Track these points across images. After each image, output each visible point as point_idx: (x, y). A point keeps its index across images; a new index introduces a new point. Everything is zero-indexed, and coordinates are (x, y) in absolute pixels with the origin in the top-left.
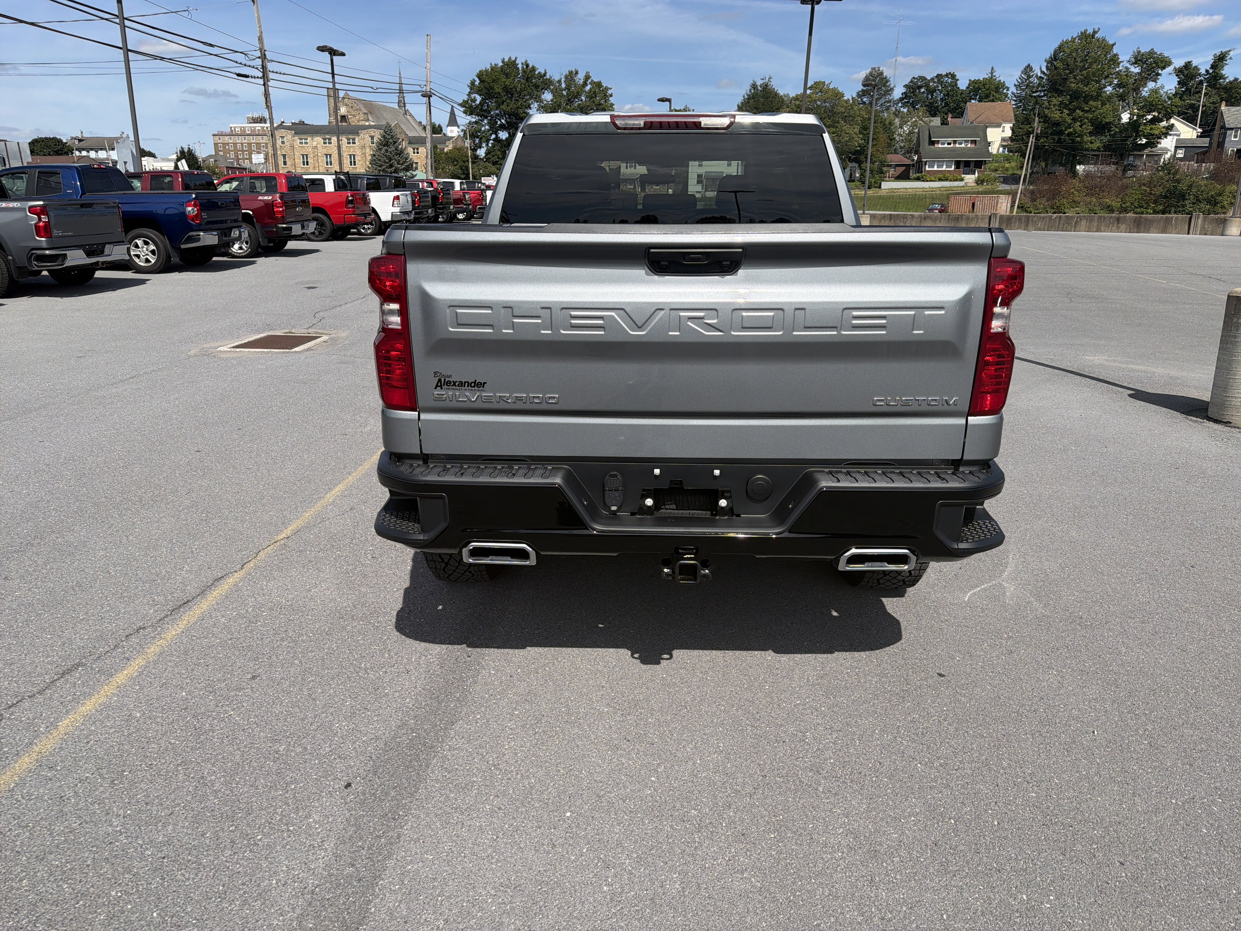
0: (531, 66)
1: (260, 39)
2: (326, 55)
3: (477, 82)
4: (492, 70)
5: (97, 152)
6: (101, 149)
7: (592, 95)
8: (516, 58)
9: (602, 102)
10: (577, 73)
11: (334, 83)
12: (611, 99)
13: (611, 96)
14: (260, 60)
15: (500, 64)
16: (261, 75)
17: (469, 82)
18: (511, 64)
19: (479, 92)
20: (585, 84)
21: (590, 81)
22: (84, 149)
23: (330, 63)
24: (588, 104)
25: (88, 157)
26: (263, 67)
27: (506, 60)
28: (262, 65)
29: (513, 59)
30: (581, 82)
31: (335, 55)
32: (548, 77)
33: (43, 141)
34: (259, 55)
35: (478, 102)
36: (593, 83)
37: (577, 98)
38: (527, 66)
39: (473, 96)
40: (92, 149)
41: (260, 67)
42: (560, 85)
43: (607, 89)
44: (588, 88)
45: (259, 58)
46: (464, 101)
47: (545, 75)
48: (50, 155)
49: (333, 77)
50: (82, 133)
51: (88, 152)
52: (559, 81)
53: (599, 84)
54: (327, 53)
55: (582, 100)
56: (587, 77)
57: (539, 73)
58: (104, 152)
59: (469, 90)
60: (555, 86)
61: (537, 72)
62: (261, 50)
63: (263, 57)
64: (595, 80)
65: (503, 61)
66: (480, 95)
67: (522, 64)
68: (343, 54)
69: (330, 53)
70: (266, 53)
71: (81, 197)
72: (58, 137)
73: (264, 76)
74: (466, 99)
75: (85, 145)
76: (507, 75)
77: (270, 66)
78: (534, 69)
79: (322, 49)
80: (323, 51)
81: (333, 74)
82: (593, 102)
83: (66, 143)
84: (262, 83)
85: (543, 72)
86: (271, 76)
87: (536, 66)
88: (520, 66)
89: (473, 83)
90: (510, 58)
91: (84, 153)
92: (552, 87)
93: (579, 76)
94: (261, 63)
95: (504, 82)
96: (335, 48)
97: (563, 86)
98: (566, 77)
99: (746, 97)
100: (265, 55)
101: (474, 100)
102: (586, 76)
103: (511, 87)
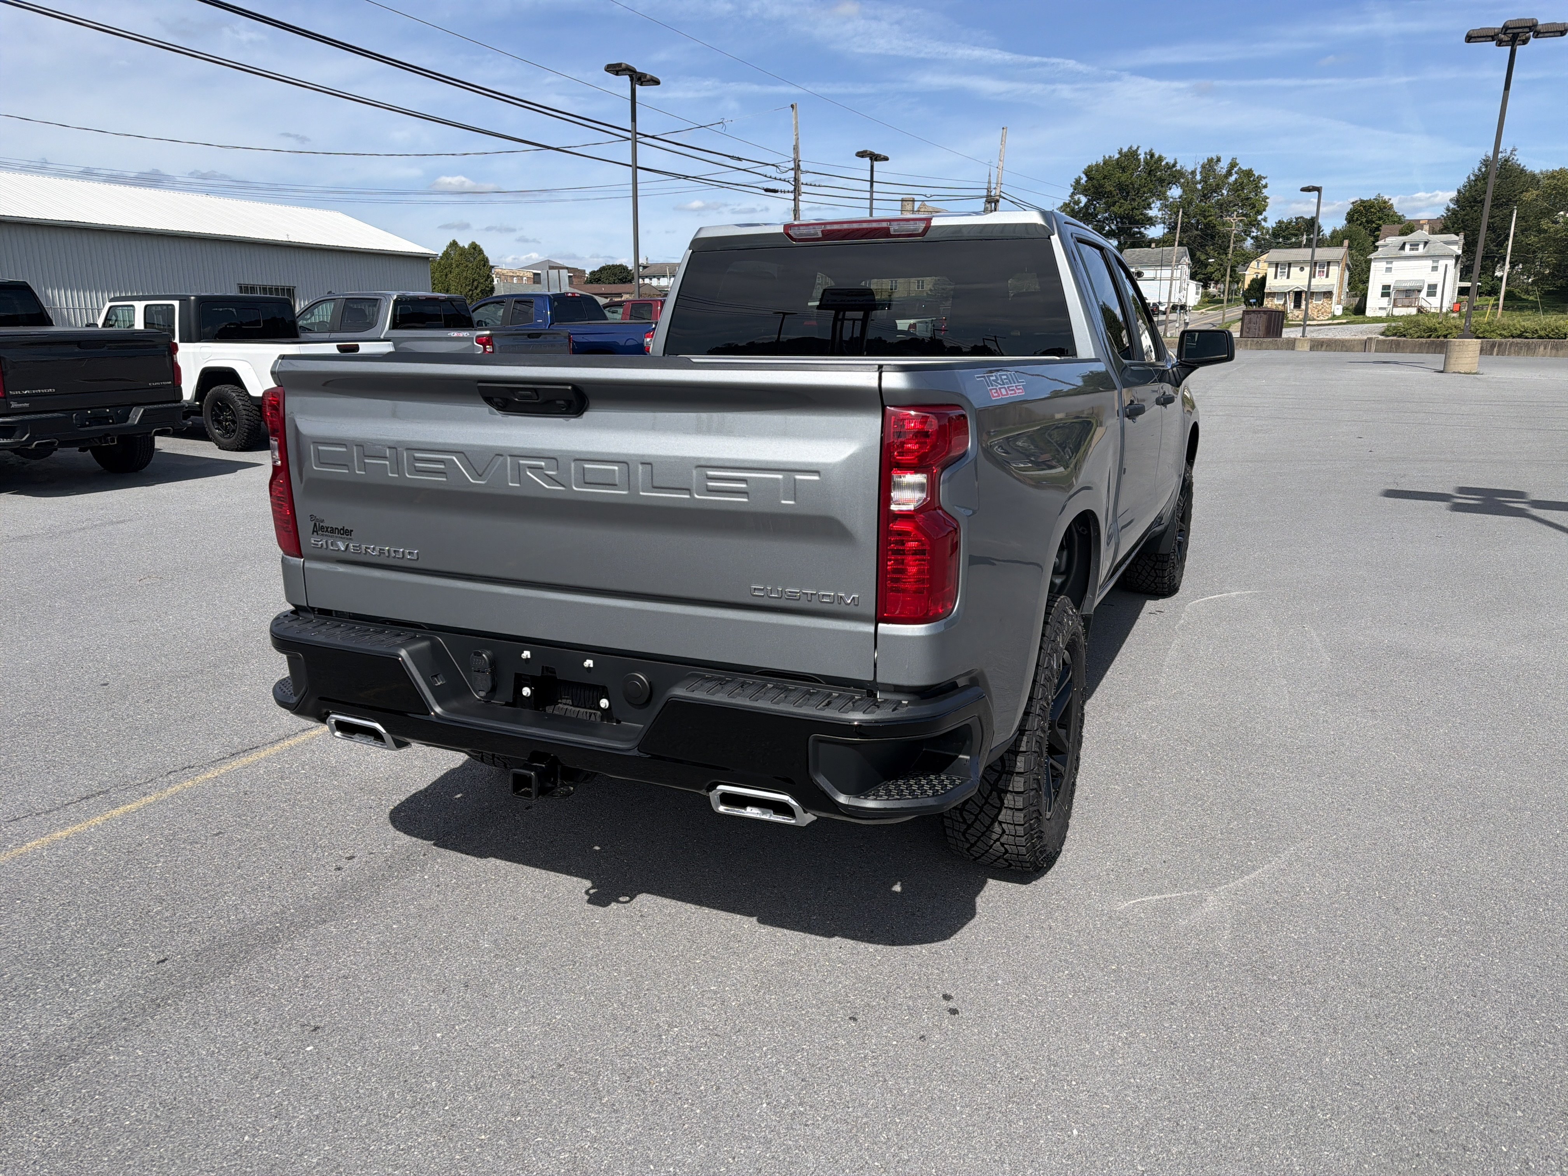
0: (1157, 156)
1: (796, 149)
2: (867, 160)
3: (1084, 179)
4: (1104, 164)
5: (659, 279)
6: (664, 276)
7: (1238, 187)
8: (1138, 148)
9: (1252, 195)
10: (1219, 160)
11: (872, 192)
12: (1264, 191)
13: (1265, 186)
14: (793, 172)
15: (1117, 156)
16: (792, 188)
17: (1072, 181)
18: (1131, 155)
19: (1085, 191)
20: (1229, 173)
21: (1236, 169)
22: (647, 277)
23: (870, 169)
24: (1231, 199)
25: (650, 285)
26: (796, 180)
27: (1125, 150)
28: (795, 178)
29: (1135, 148)
30: (1224, 171)
31: (876, 160)
32: (1178, 168)
33: (609, 269)
34: (793, 166)
35: (1082, 205)
36: (1241, 172)
37: (1215, 192)
38: (1152, 156)
39: (1076, 197)
40: (654, 277)
41: (792, 179)
42: (1194, 177)
43: (1260, 178)
44: (1232, 179)
45: (792, 169)
46: (1065, 204)
47: (1174, 165)
48: (614, 283)
49: (872, 186)
50: (647, 259)
51: (651, 279)
52: (1193, 173)
53: (1249, 173)
54: (868, 159)
55: (1222, 195)
56: (1233, 165)
57: (1167, 163)
58: (665, 279)
59: (1072, 190)
60: (1187, 179)
61: (1163, 163)
62: (795, 160)
63: (797, 168)
64: (1244, 168)
65: (1120, 153)
66: (1086, 196)
67: (1146, 153)
68: (886, 159)
69: (871, 159)
70: (801, 163)
71: (549, 327)
72: (624, 264)
73: (795, 189)
74: (1067, 202)
75: (648, 272)
76: (1124, 170)
77: (803, 178)
78: (1160, 159)
79: (861, 154)
80: (862, 157)
81: (872, 182)
82: (1239, 196)
83: (631, 270)
84: (793, 198)
85: (1172, 162)
86: (803, 188)
87: (1164, 155)
88: (1142, 157)
89: (1078, 182)
90: (1131, 148)
91: (647, 281)
92: (1182, 180)
93: (1221, 164)
94: (793, 176)
95: (1119, 178)
96: (876, 153)
97: (1198, 177)
98: (1203, 167)
99: (1472, 178)
100: (799, 166)
101: (1078, 202)
102: (1231, 163)
103: (1127, 183)
